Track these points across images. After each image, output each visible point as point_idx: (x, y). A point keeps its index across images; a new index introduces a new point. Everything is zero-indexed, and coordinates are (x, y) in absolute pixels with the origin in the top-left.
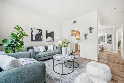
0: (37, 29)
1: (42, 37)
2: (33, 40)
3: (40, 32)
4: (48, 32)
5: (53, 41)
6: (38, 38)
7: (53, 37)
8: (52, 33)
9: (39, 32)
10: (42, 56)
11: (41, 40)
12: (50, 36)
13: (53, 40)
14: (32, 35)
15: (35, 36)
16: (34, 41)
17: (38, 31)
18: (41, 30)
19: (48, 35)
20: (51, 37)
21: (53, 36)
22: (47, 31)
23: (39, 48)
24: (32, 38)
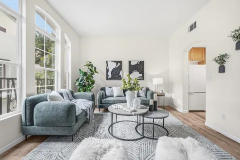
0: (114, 62)
1: (121, 72)
2: (109, 77)
3: (119, 64)
4: (133, 64)
5: (143, 79)
6: (116, 75)
7: (142, 72)
8: (141, 64)
9: (117, 65)
10: (110, 102)
11: (119, 78)
12: (137, 69)
13: (143, 76)
14: (107, 71)
15: (112, 73)
16: (110, 79)
17: (116, 63)
18: (120, 62)
19: (132, 68)
20: (138, 72)
21: (143, 69)
22: (130, 62)
23: (112, 90)
24: (107, 76)
